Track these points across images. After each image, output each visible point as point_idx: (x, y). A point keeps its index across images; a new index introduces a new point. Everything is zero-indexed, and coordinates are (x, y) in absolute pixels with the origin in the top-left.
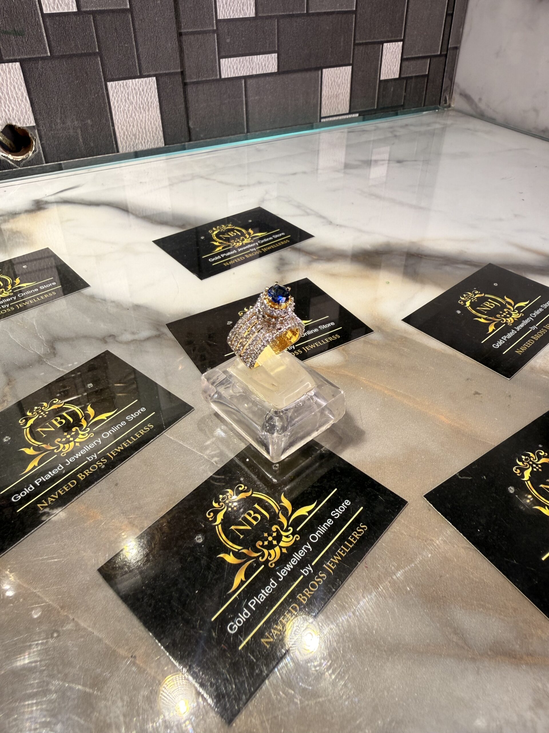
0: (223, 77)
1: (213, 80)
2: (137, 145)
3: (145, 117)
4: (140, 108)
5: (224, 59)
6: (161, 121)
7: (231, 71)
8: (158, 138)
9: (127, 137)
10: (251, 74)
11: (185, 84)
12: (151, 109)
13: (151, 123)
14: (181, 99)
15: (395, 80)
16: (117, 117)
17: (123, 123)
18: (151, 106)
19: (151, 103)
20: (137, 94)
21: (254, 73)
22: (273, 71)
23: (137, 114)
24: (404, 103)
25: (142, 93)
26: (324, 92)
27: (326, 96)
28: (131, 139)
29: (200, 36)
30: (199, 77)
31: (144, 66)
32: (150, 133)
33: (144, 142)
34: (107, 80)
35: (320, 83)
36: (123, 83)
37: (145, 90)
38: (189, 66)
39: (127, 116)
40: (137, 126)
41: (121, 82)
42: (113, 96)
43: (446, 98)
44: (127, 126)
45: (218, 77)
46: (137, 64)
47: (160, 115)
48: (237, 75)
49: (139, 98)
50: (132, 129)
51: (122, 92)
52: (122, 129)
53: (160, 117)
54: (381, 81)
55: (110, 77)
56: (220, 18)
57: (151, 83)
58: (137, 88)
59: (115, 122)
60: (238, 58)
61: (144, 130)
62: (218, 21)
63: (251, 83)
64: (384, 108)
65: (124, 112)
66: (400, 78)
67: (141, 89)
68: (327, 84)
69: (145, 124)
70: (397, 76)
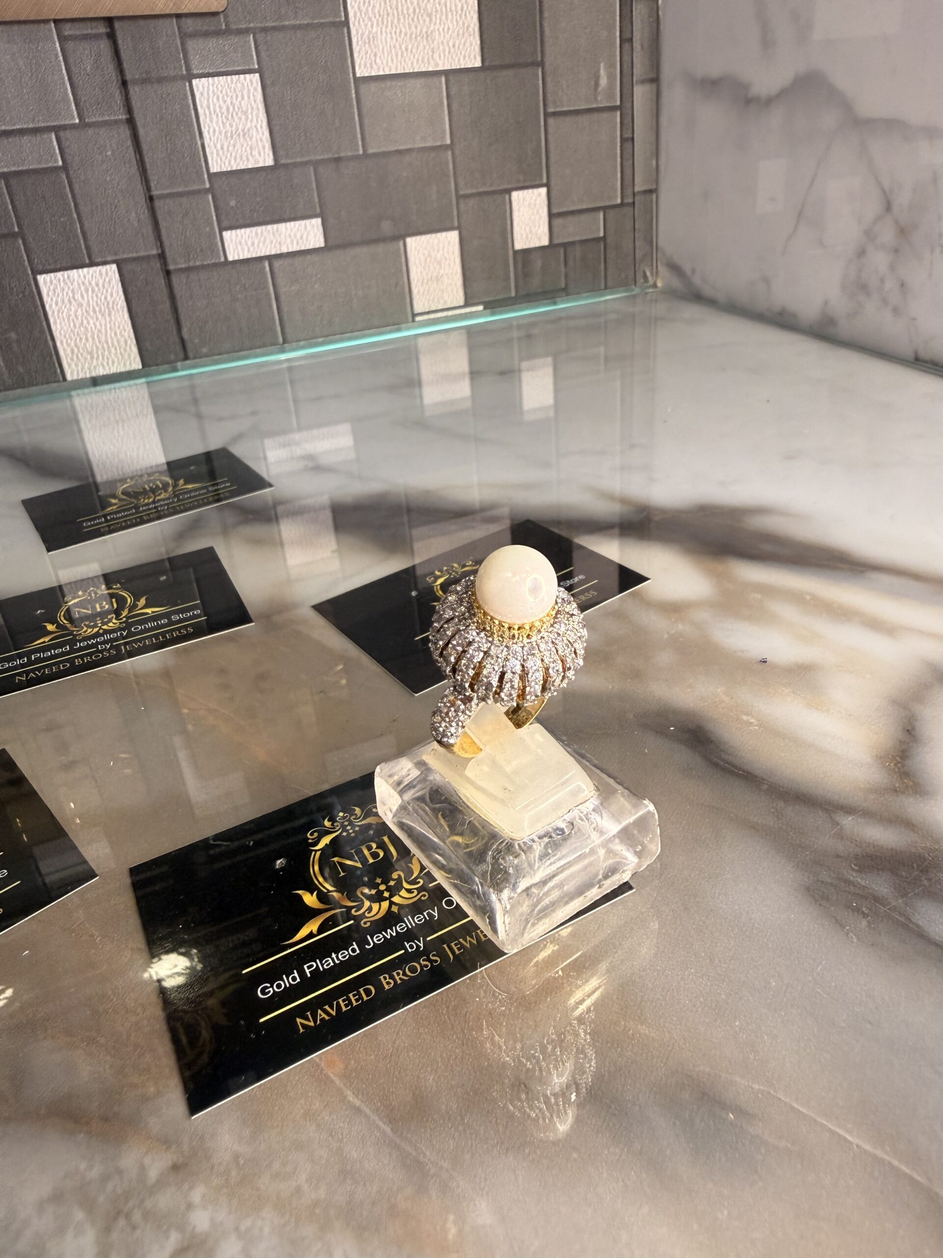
0: (230, 258)
1: (215, 265)
2: (95, 367)
3: (106, 325)
4: (94, 311)
5: (229, 232)
6: (132, 331)
7: (243, 250)
8: (129, 356)
9: (77, 357)
10: (278, 252)
11: (168, 273)
12: (113, 313)
13: (116, 334)
14: (162, 295)
15: (542, 248)
16: (58, 326)
17: (69, 335)
18: (113, 308)
19: (113, 303)
20: (87, 291)
21: (284, 250)
22: (317, 246)
23: (91, 322)
24: (566, 285)
25: (96, 289)
26: (413, 275)
27: (418, 280)
28: (86, 359)
29: (184, 200)
30: (189, 261)
31: (95, 249)
32: (116, 349)
33: (108, 364)
34: (36, 272)
35: (403, 260)
36: (63, 276)
37: (101, 285)
38: (171, 245)
39: (75, 325)
40: (93, 339)
41: (59, 275)
42: (48, 295)
43: (645, 273)
44: (76, 339)
45: (222, 259)
46: (83, 246)
47: (129, 322)
48: (254, 256)
49: (92, 297)
50: (85, 344)
51: (63, 290)
52: (68, 345)
53: (130, 325)
54: (516, 253)
55: (40, 267)
56: (215, 171)
57: (110, 274)
58: (86, 281)
59: (56, 334)
60: (254, 229)
61: (105, 345)
62: (212, 176)
63: (281, 265)
64: (528, 295)
65: (69, 319)
66: (552, 245)
67: (93, 283)
68: (417, 261)
69: (106, 336)
70: (545, 242)
